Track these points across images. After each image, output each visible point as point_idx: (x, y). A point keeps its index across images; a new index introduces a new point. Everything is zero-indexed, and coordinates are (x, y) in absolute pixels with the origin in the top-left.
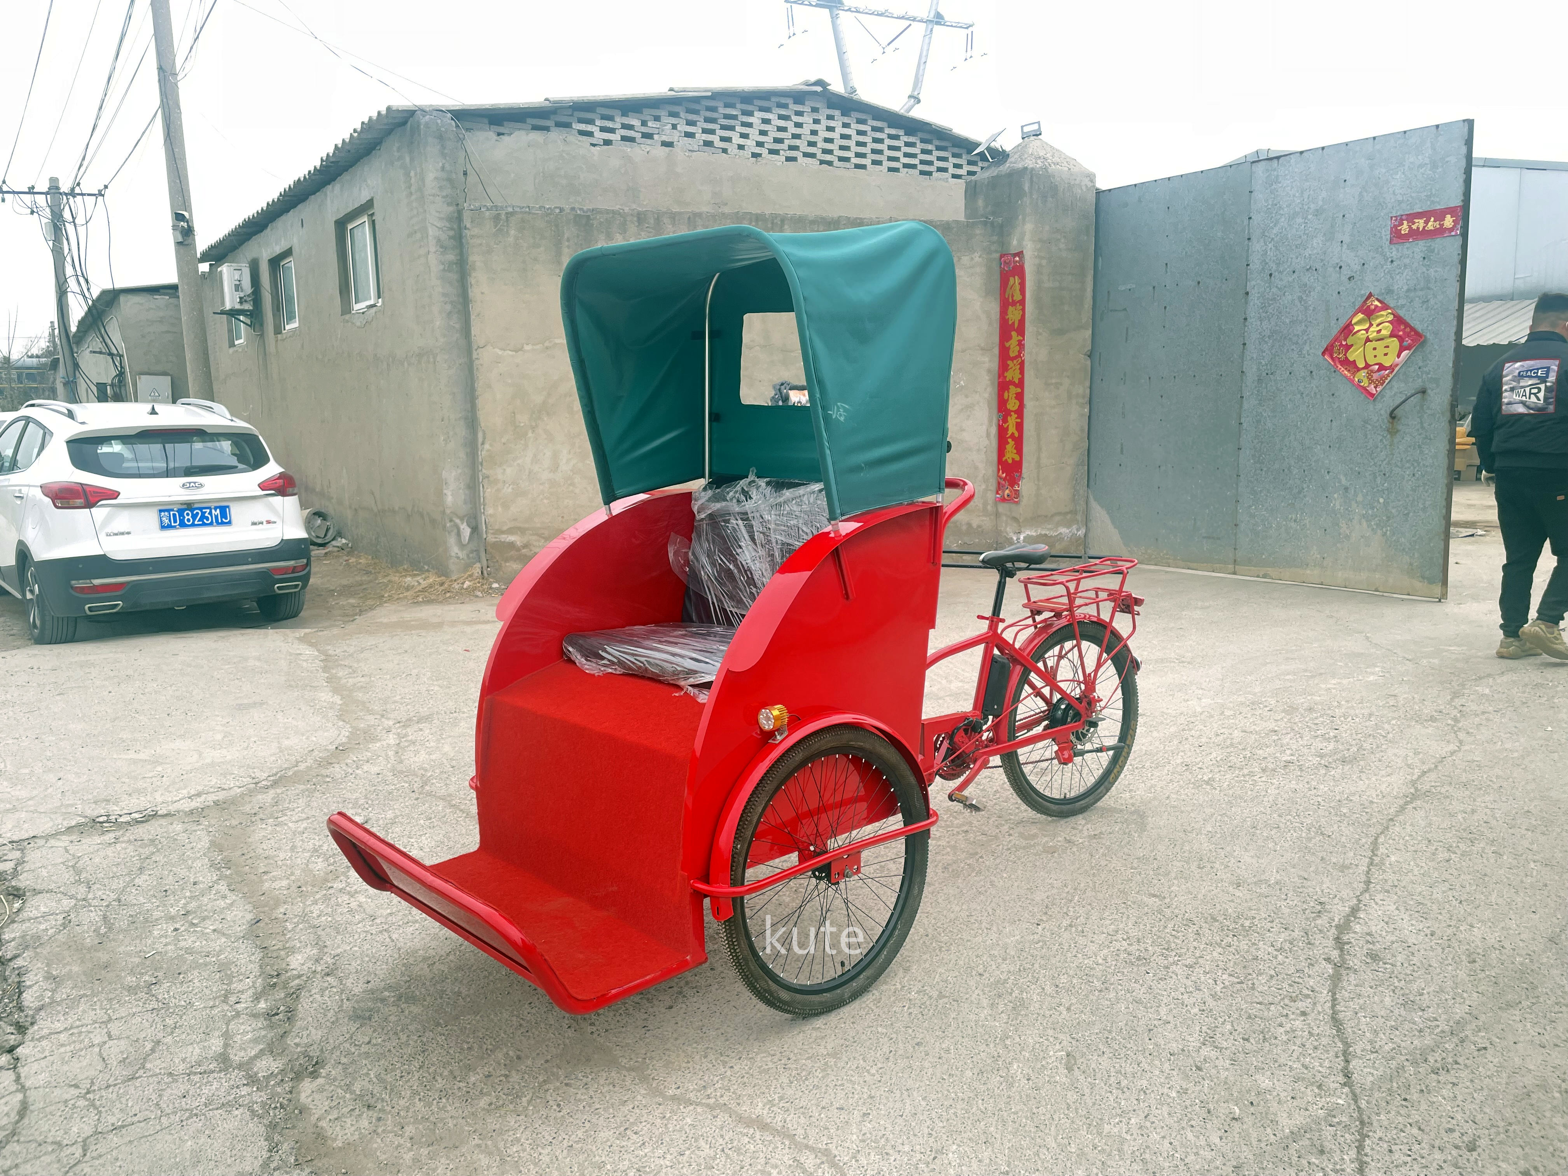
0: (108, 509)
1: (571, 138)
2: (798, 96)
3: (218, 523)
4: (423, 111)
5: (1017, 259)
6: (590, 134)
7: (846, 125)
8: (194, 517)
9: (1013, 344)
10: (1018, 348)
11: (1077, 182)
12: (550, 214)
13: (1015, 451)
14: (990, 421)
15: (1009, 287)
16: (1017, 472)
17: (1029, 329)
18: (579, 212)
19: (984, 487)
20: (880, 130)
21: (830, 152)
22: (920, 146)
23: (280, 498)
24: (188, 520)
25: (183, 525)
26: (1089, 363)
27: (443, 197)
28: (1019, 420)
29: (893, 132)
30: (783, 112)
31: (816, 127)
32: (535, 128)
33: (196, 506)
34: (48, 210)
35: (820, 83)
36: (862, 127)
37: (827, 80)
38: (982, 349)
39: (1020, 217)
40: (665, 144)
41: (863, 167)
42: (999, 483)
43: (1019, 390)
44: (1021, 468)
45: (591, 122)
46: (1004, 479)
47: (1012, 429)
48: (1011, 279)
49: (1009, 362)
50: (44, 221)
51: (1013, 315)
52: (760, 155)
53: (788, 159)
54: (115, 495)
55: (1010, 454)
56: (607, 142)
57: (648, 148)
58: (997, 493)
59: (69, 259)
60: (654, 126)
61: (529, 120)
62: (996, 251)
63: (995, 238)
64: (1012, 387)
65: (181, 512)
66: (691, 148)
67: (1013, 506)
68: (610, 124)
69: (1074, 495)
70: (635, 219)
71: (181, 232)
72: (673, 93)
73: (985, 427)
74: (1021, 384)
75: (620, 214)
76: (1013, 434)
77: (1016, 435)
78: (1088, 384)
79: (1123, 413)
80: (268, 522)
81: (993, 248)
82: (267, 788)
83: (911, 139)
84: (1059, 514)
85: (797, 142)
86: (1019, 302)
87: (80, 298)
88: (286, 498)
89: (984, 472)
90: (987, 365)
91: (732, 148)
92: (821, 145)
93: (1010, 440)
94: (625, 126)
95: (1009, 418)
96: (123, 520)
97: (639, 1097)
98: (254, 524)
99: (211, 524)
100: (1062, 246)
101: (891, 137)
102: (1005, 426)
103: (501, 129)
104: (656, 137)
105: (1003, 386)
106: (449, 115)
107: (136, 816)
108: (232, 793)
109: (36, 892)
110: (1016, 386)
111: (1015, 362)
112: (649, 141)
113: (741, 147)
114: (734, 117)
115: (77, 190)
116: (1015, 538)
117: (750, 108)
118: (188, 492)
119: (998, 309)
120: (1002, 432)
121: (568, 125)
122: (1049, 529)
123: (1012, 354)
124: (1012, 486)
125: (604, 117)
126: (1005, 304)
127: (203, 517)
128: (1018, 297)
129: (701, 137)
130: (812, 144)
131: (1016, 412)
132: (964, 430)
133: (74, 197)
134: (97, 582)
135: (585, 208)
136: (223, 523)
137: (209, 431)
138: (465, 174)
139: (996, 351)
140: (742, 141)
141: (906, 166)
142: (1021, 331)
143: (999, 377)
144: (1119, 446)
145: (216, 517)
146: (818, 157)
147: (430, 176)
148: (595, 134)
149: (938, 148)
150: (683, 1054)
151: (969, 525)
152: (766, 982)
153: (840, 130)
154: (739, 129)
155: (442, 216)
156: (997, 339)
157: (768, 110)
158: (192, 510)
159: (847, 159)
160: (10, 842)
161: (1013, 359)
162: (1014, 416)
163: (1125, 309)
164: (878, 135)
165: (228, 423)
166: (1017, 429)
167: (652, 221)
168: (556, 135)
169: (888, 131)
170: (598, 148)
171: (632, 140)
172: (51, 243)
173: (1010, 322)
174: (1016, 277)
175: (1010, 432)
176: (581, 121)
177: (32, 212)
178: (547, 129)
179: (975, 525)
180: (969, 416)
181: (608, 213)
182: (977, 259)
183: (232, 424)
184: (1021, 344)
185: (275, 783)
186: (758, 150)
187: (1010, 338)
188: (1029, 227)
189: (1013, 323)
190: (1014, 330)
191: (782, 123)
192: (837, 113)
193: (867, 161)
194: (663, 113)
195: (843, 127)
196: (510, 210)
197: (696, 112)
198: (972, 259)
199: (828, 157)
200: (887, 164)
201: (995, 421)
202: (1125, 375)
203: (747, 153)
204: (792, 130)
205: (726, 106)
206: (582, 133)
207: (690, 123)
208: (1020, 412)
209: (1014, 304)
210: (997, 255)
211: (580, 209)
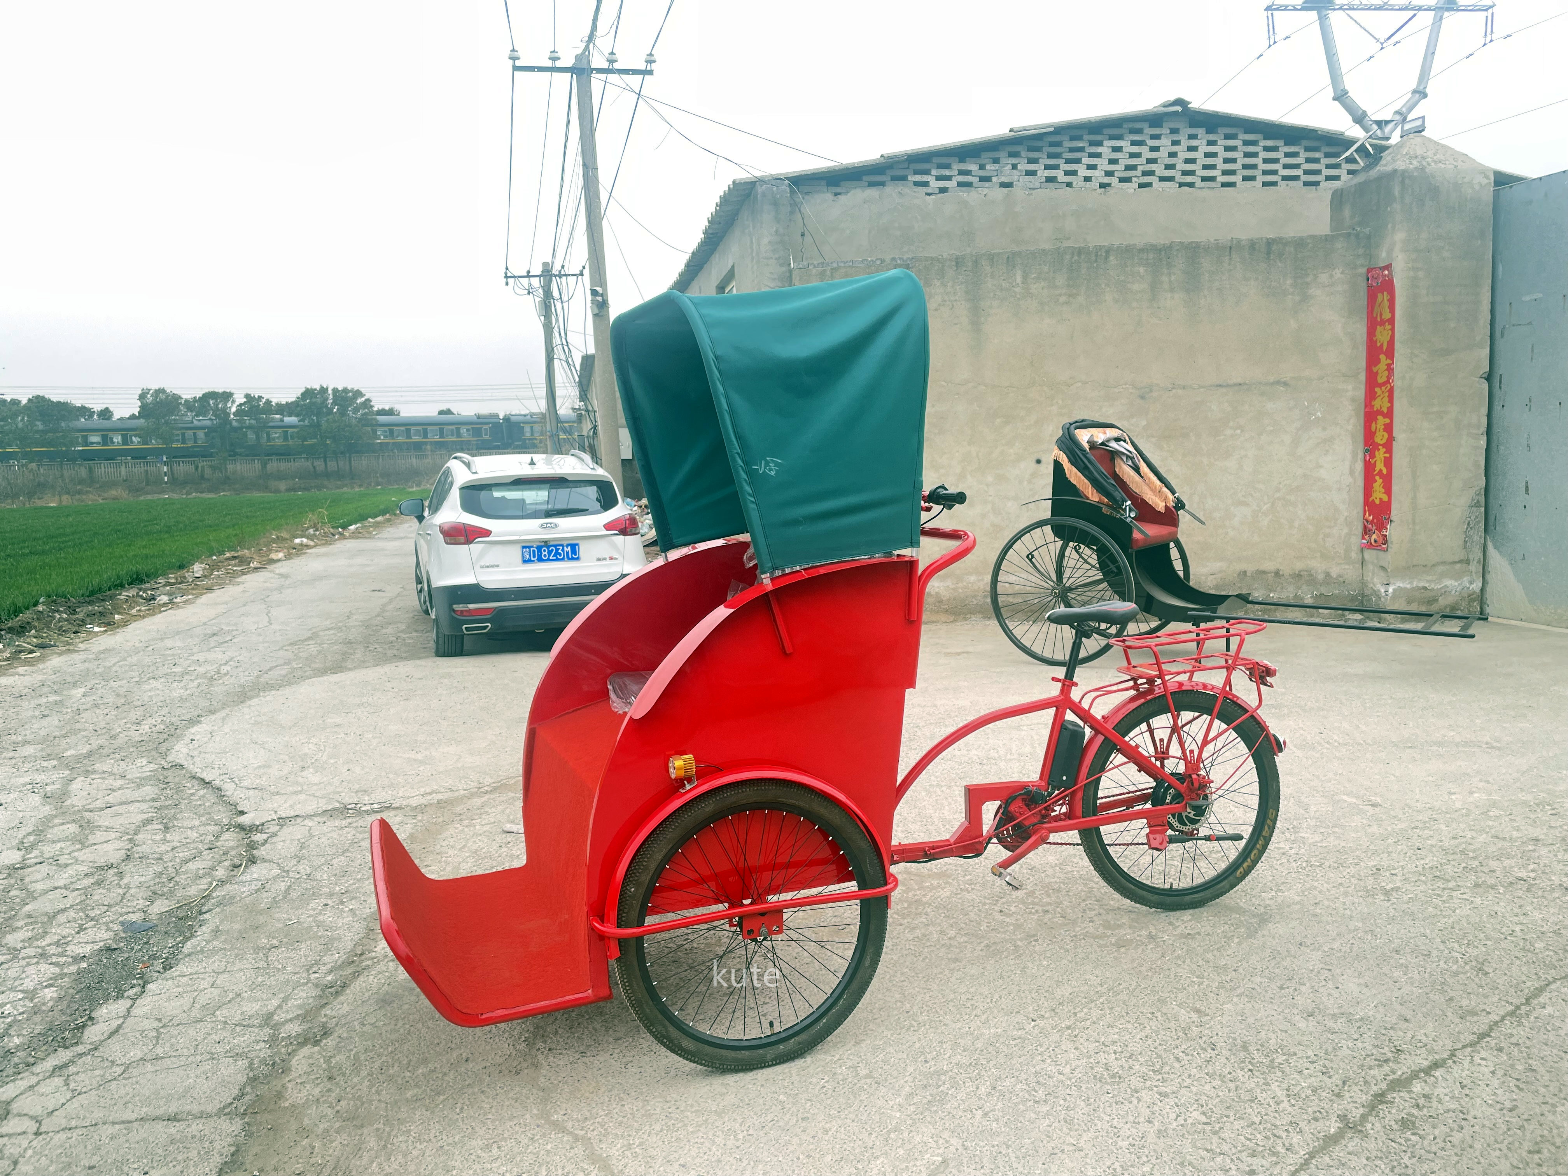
0: (483, 545)
1: (906, 190)
2: (1154, 119)
3: (569, 559)
4: (761, 181)
5: (1386, 272)
6: (926, 184)
7: (1210, 143)
8: (550, 553)
9: (1382, 367)
10: (1386, 373)
11: (1466, 180)
12: (871, 266)
13: (1383, 491)
14: (1354, 456)
15: (1377, 304)
16: (1386, 514)
17: (1400, 350)
18: (899, 262)
19: (1346, 531)
20: (1254, 143)
21: (1192, 173)
22: (1304, 155)
23: (622, 537)
24: (545, 556)
25: (540, 560)
26: (1486, 386)
27: (776, 259)
28: (1387, 455)
29: (1270, 143)
30: (1137, 137)
31: (1175, 149)
32: (871, 184)
33: (552, 543)
34: (541, 291)
35: (1179, 102)
36: (1231, 143)
37: (1187, 98)
38: (1344, 375)
39: (1390, 226)
40: (1003, 185)
41: (1232, 185)
42: (1365, 527)
43: (1388, 421)
44: (1390, 510)
45: (927, 172)
46: (1372, 522)
47: (1380, 466)
48: (1380, 295)
49: (1377, 389)
50: (538, 299)
51: (1382, 336)
52: (1109, 185)
53: (1141, 186)
54: (487, 533)
55: (1378, 494)
56: (943, 190)
57: (986, 191)
58: (1363, 538)
59: (556, 329)
60: (993, 168)
61: (865, 178)
62: (1362, 265)
63: (1361, 251)
64: (1380, 418)
65: (539, 548)
66: (1032, 186)
67: (1381, 553)
68: (947, 172)
69: (1465, 542)
70: (954, 263)
71: (597, 305)
72: (1012, 133)
73: (1347, 464)
74: (1390, 414)
75: (938, 260)
76: (1381, 470)
77: (1385, 471)
78: (1484, 410)
79: (1528, 446)
80: (611, 558)
81: (1358, 262)
82: (487, 792)
83: (1293, 149)
84: (1444, 563)
85: (1153, 167)
86: (1388, 320)
87: (564, 364)
88: (627, 537)
89: (1346, 514)
90: (1350, 394)
91: (1077, 181)
92: (1181, 166)
93: (1377, 478)
94: (961, 173)
95: (1377, 453)
96: (494, 555)
97: (528, 1116)
98: (599, 560)
99: (563, 559)
100: (1446, 254)
101: (1266, 149)
102: (1372, 461)
103: (838, 190)
104: (994, 179)
105: (1370, 416)
106: (787, 182)
107: (376, 806)
108: (457, 794)
109: (264, 861)
110: (1385, 416)
111: (1383, 388)
112: (987, 184)
113: (1087, 179)
114: (1081, 150)
115: (563, 273)
116: (1383, 591)
117: (1098, 138)
118: (546, 531)
119: (1365, 330)
120: (1369, 469)
121: (904, 178)
122: (1428, 581)
123: (1381, 379)
124: (1380, 530)
125: (940, 166)
126: (1373, 324)
127: (557, 553)
128: (1387, 315)
129: (1043, 173)
130: (1169, 167)
131: (1384, 445)
132: (1321, 467)
133: (560, 278)
134: (472, 606)
135: (905, 258)
136: (573, 559)
137: (570, 479)
138: (803, 235)
139: (1363, 377)
140: (1089, 173)
141: (1285, 178)
142: (1390, 354)
143: (1366, 406)
144: (1524, 483)
145: (568, 553)
146: (1177, 179)
147: (765, 241)
148: (931, 184)
149: (1327, 155)
150: (595, 1085)
151: (1328, 574)
152: (664, 1026)
153: (1204, 148)
154: (1086, 160)
155: (776, 276)
156: (1363, 364)
157: (1119, 137)
158: (548, 547)
159: (1212, 179)
160: (279, 818)
161: (1381, 385)
162: (1382, 450)
163: (1530, 323)
164: (1251, 149)
165: (589, 471)
166: (1385, 465)
167: (970, 264)
168: (891, 190)
169: (1263, 143)
170: (933, 197)
171: (969, 185)
172: (542, 318)
173: (1379, 344)
174: (1385, 293)
175: (1377, 469)
176: (916, 172)
177: (529, 293)
178: (882, 184)
179: (1334, 575)
180: (1327, 451)
181: (926, 260)
182: (1338, 274)
183: (593, 472)
184: (1390, 369)
185: (495, 789)
186: (1106, 180)
187: (1378, 361)
188: (1400, 236)
189: (1382, 345)
190: (1383, 353)
191: (1135, 149)
192: (1201, 131)
193: (1237, 179)
194: (1002, 154)
195: (1208, 145)
196: (835, 265)
197: (1039, 149)
198: (1331, 276)
199: (1189, 179)
200: (1261, 178)
201: (1360, 455)
202: (1530, 400)
203: (1095, 184)
204: (1147, 154)
205: (1072, 139)
206: (917, 184)
207: (1031, 161)
208: (1388, 446)
209: (1382, 323)
210: (1364, 270)
211: (900, 259)
